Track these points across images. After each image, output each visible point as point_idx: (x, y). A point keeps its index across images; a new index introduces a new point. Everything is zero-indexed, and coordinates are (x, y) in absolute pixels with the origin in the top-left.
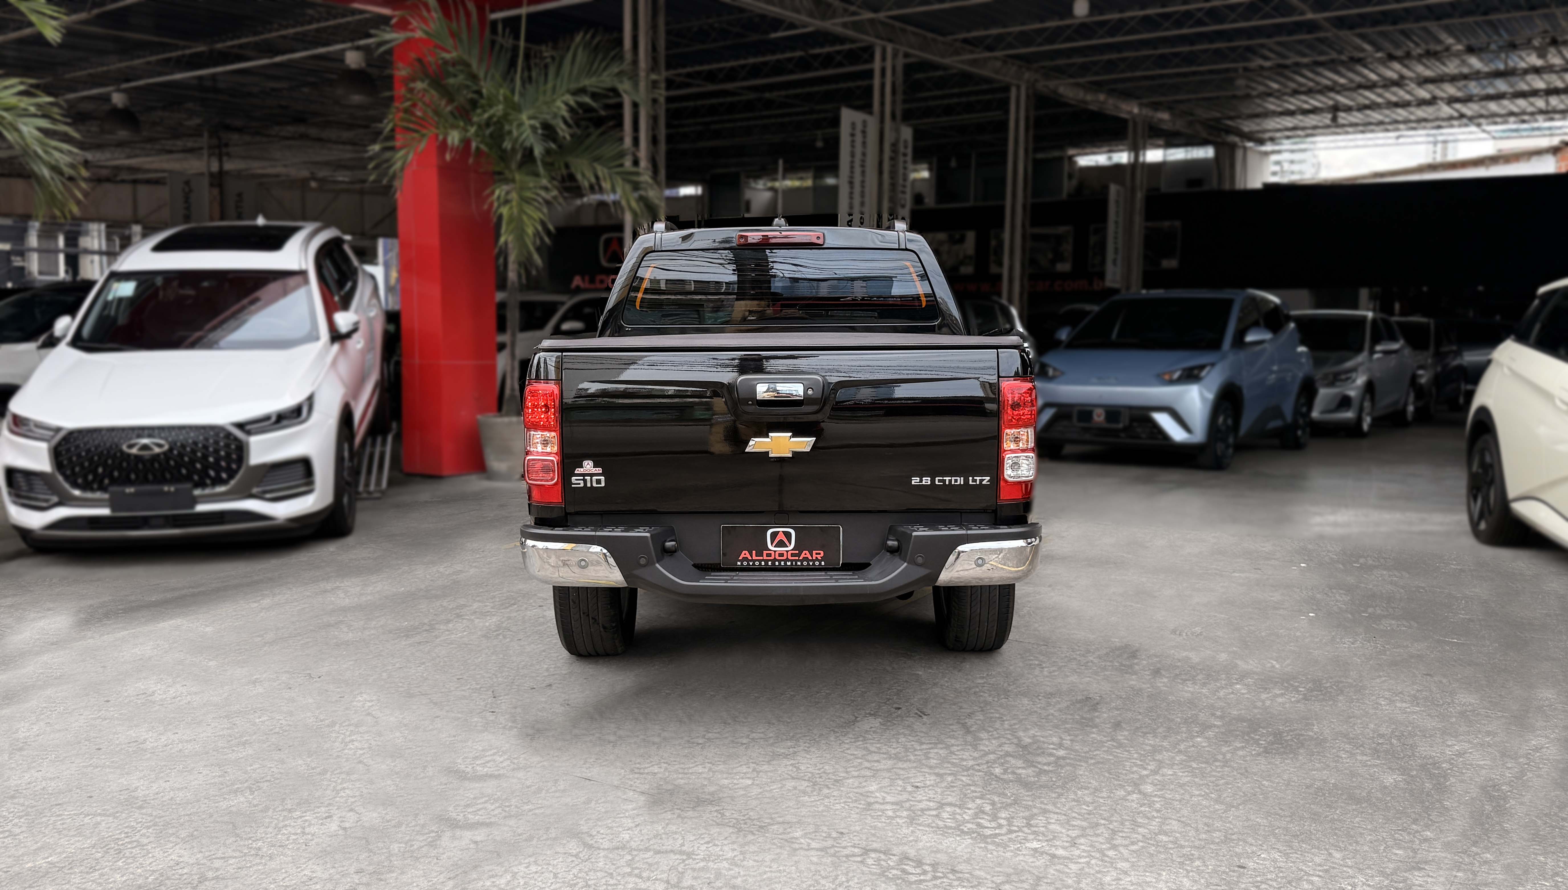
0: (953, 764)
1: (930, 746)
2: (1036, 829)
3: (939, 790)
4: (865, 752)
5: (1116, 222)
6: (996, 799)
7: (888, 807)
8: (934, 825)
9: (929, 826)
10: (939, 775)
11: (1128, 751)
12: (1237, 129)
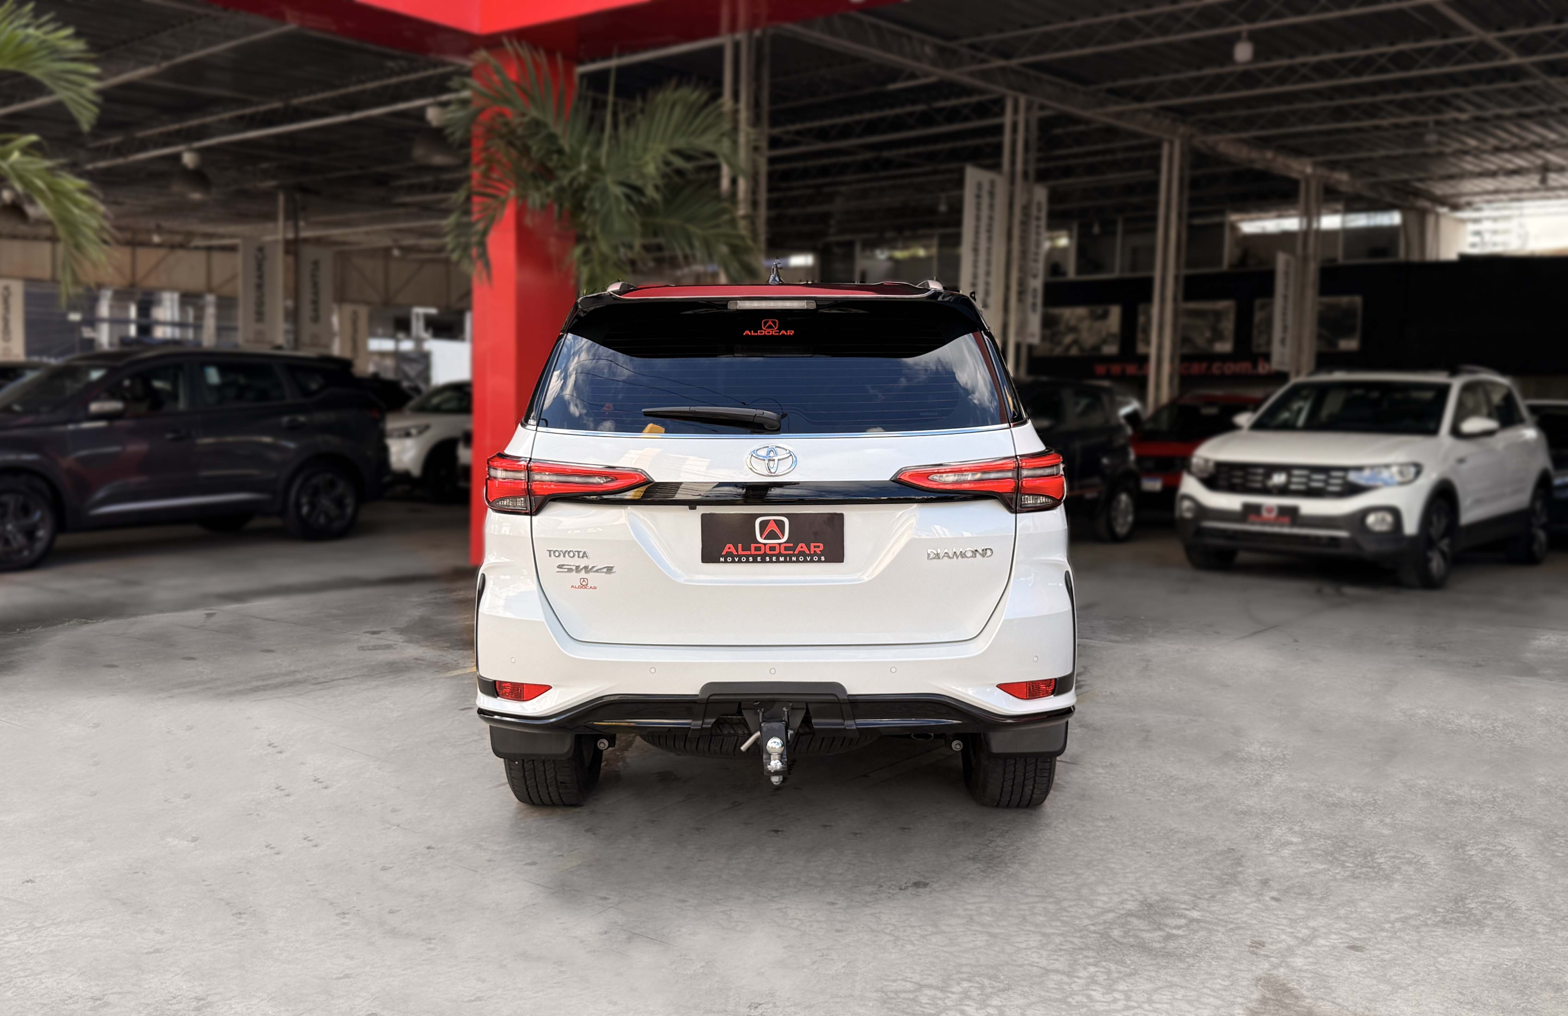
5: (1285, 297)
10: (1044, 935)
11: (1275, 915)
12: (1428, 192)
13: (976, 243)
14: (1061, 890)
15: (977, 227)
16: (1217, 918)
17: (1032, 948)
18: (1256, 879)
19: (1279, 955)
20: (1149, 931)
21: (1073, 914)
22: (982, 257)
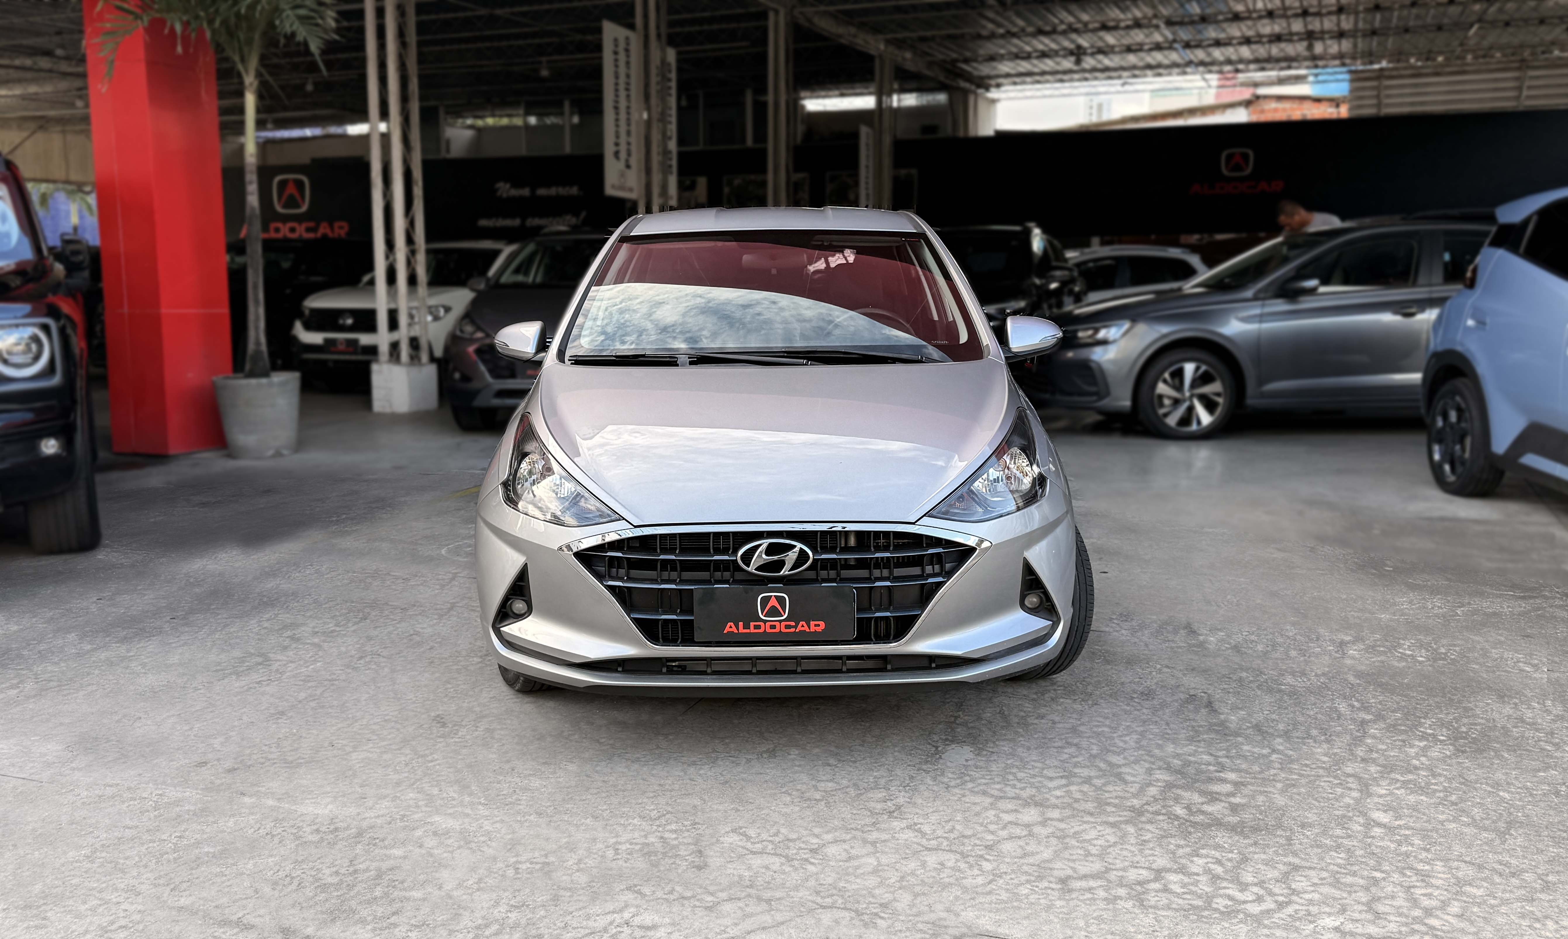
0: (1115, 806)
1: (1064, 782)
2: (1307, 896)
3: (1133, 849)
4: (989, 800)
5: (867, 167)
6: (1217, 855)
7: (1092, 883)
8: (1174, 906)
9: (1168, 907)
10: (1113, 825)
11: (1307, 765)
12: (969, 73)
13: (617, 102)
14: (1076, 765)
15: (617, 84)
16: (1255, 778)
17: (1115, 844)
18: (1248, 728)
19: (1357, 814)
20: (1208, 803)
21: (1114, 794)
22: (623, 116)
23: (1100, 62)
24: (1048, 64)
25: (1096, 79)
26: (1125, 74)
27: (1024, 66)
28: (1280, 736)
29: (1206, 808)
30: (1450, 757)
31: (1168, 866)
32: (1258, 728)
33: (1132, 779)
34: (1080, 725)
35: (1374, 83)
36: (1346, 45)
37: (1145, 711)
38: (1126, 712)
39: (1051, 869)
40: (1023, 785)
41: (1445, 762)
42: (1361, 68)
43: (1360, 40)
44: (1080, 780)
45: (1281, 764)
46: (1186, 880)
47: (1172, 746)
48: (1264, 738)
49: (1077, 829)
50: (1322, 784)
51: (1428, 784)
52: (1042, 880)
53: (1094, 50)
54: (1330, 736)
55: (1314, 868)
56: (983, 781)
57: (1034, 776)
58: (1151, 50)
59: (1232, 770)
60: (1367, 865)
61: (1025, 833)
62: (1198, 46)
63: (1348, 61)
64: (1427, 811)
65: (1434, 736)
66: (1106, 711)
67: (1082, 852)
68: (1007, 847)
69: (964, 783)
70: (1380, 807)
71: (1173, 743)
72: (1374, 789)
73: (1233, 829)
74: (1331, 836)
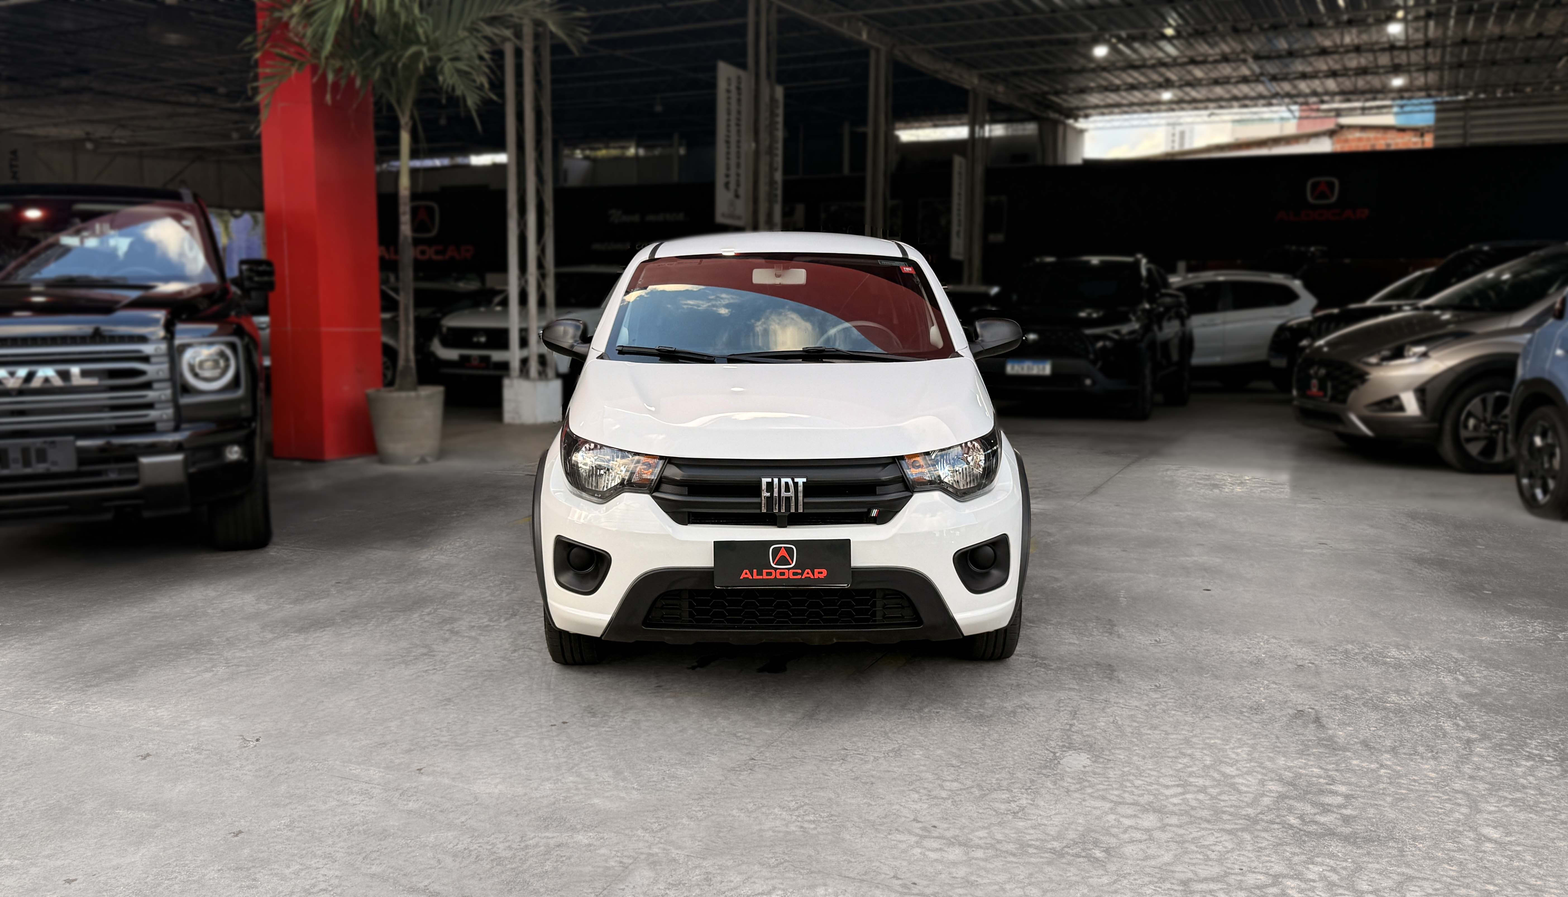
0: (1231, 814)
1: (1180, 790)
3: (1250, 855)
4: (1108, 805)
5: (960, 195)
6: (1332, 863)
7: (1212, 886)
12: (1059, 105)
13: (728, 136)
14: (1191, 774)
15: (729, 120)
16: (1364, 791)
17: (1233, 850)
18: (1356, 744)
19: (1468, 829)
20: (1320, 814)
21: (1230, 803)
22: (733, 149)
23: (1187, 94)
24: (1137, 96)
25: (1183, 109)
26: (1211, 105)
27: (1113, 98)
28: (1387, 752)
29: (1319, 818)
30: (1557, 777)
31: (1285, 872)
32: (1365, 744)
33: (1245, 789)
34: (1192, 737)
35: (1460, 114)
36: (1432, 77)
37: (1255, 724)
38: (1236, 725)
39: (1172, 872)
40: (1140, 792)
41: (1553, 782)
42: (1447, 99)
43: (1446, 73)
44: (1195, 789)
45: (1390, 778)
46: (1303, 886)
47: (1283, 759)
48: (1372, 754)
49: (1195, 835)
50: (1431, 799)
51: (1537, 803)
52: (1164, 881)
53: (1183, 83)
54: (1437, 753)
55: (1428, 879)
56: (1102, 787)
57: (1151, 784)
58: (1238, 82)
59: (1343, 784)
60: (1480, 878)
61: (1145, 837)
62: (1285, 78)
63: (1433, 93)
64: (1536, 828)
65: (1541, 757)
66: (1218, 724)
67: (1201, 857)
68: (1129, 850)
69: (1083, 788)
70: (1490, 823)
71: (1284, 756)
72: (1483, 806)
73: (1345, 839)
74: (1443, 849)
